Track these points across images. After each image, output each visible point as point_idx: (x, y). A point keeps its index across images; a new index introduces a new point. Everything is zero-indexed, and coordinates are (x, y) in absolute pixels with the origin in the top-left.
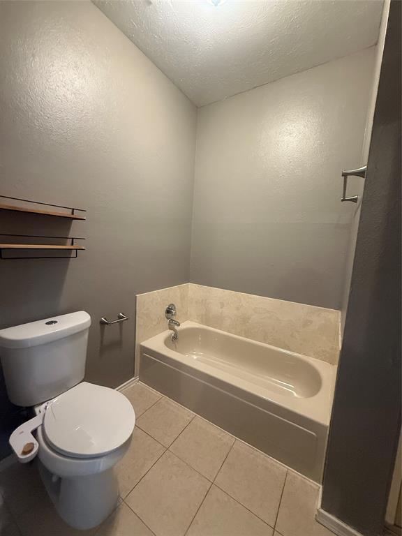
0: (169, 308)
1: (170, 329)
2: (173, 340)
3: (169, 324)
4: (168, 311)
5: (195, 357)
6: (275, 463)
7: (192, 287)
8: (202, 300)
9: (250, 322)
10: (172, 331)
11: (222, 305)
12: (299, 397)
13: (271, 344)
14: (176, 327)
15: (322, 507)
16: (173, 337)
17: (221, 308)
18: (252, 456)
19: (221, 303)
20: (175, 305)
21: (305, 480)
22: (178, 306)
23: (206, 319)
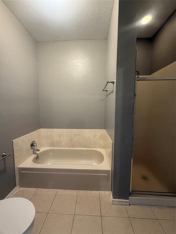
0: (32, 143)
1: (34, 154)
2: (37, 159)
3: (33, 152)
4: (32, 145)
5: (49, 164)
6: (94, 193)
7: (42, 130)
8: (49, 136)
9: (73, 140)
10: (35, 155)
11: (60, 136)
12: (96, 164)
13: (83, 148)
14: (37, 152)
15: (113, 198)
16: (37, 158)
17: (59, 137)
18: (86, 194)
19: (59, 135)
20: (35, 141)
21: (105, 193)
22: (37, 141)
23: (52, 144)
